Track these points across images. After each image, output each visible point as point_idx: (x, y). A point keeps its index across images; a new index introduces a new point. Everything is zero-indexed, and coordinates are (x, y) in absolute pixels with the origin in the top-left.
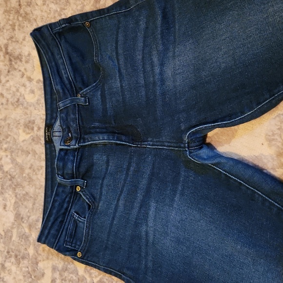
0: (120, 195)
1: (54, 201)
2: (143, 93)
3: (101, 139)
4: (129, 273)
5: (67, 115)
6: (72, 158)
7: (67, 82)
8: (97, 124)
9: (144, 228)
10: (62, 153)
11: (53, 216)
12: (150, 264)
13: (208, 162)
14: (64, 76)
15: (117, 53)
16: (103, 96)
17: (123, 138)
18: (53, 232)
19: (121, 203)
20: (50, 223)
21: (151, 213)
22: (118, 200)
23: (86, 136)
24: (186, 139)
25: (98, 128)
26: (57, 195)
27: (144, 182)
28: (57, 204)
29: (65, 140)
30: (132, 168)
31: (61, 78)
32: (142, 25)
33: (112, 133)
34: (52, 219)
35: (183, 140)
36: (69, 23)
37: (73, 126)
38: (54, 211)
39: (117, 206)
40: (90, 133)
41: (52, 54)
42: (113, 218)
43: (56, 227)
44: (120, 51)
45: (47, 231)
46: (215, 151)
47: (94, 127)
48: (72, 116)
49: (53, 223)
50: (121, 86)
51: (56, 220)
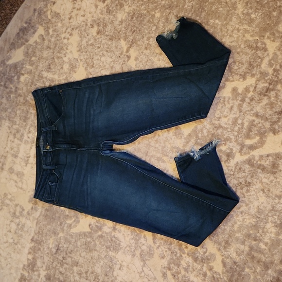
0: (74, 172)
1: (41, 178)
2: (84, 126)
3: (64, 147)
4: (79, 208)
5: (46, 134)
6: (49, 155)
7: (47, 119)
8: (61, 139)
9: (85, 187)
10: (45, 153)
11: (41, 186)
12: (90, 203)
13: (109, 155)
14: (46, 115)
15: (74, 106)
16: (64, 126)
17: (74, 146)
18: (41, 193)
19: (75, 176)
20: (40, 189)
21: (89, 180)
22: (73, 174)
23: (56, 145)
24: (102, 146)
25: (62, 141)
26: (43, 175)
27: (85, 166)
28: (43, 180)
29: (45, 147)
30: (79, 160)
31: (44, 116)
32: (87, 96)
33: (68, 143)
34: (40, 187)
35: (100, 146)
36: (51, 90)
37: (50, 140)
38: (42, 183)
39: (73, 177)
40: (58, 144)
41: (41, 104)
42: (71, 183)
43: (42, 191)
44: (76, 106)
45: (38, 193)
46: (116, 151)
47: (59, 141)
48: (49, 135)
49: (41, 189)
50: (74, 122)
51: (42, 187)
